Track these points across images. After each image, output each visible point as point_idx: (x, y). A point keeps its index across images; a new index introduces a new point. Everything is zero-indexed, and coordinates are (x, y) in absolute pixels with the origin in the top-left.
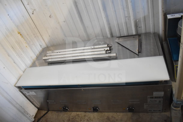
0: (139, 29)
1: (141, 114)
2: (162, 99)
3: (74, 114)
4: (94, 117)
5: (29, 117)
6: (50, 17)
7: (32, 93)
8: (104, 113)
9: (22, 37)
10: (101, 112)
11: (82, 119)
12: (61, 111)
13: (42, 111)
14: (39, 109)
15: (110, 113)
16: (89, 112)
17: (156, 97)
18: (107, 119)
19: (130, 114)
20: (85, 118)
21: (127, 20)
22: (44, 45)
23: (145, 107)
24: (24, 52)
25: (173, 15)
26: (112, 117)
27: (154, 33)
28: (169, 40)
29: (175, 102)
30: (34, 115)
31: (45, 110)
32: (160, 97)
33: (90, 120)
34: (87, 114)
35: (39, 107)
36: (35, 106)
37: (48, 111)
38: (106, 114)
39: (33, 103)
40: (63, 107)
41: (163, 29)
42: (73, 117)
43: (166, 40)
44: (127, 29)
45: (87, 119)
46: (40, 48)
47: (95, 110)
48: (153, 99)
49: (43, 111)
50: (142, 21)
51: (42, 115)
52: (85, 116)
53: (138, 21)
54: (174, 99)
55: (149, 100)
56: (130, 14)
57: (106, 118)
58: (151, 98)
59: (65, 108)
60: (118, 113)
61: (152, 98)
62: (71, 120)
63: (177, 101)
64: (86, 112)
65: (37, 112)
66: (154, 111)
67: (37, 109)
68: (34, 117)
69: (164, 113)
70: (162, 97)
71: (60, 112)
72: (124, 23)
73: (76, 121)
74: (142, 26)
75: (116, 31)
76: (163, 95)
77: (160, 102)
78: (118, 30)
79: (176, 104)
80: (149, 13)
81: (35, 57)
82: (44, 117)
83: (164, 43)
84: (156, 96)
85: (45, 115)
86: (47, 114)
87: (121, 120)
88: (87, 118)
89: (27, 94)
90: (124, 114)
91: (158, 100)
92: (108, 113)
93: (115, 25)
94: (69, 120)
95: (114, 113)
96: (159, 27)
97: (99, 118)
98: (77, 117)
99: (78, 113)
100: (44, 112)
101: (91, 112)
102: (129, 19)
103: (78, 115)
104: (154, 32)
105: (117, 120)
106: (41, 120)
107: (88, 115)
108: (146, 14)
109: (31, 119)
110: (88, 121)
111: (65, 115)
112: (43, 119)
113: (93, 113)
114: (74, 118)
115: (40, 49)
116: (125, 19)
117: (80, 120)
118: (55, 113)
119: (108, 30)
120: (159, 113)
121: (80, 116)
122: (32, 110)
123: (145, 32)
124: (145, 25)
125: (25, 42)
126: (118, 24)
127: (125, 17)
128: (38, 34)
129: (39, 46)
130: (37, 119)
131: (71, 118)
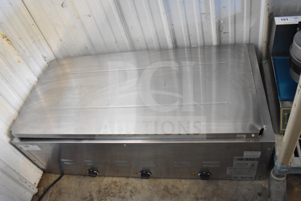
0: (223, 36)
1: (221, 183)
2: (257, 162)
3: (107, 180)
4: (143, 187)
5: (28, 187)
6: (62, 5)
7: (33, 147)
8: (159, 180)
9: (11, 44)
10: (154, 178)
11: (122, 189)
12: (85, 175)
13: (50, 175)
14: (46, 172)
15: (169, 180)
16: (135, 177)
17: (247, 159)
18: (164, 190)
19: (202, 182)
20: (127, 188)
21: (204, 20)
22: (51, 56)
23: (228, 172)
24: (15, 71)
25: (285, 18)
26: (173, 186)
27: (249, 45)
28: (274, 59)
29: (278, 168)
30: (37, 182)
31: (56, 174)
32: (254, 159)
33: (136, 191)
34: (131, 180)
35: (44, 168)
36: (38, 167)
37: (62, 174)
38: (164, 182)
39: (35, 162)
40: (89, 170)
41: (265, 39)
42: (106, 185)
43: (268, 57)
44: (203, 35)
45: (131, 191)
46: (44, 61)
47: (145, 175)
48: (242, 162)
49: (53, 175)
50: (230, 22)
51: (52, 182)
52: (127, 184)
53: (222, 22)
54: (276, 164)
55: (235, 162)
56: (209, 8)
57: (163, 188)
58: (239, 159)
59: (93, 171)
60: (183, 181)
61: (242, 159)
62: (103, 190)
63: (282, 168)
64: (128, 177)
65: (42, 177)
66: (242, 178)
67: (41, 172)
68: (36, 185)
69: (257, 182)
70: (258, 159)
71: (83, 176)
72: (198, 24)
73: (112, 193)
74: (230, 31)
75: (183, 37)
76: (259, 156)
77: (253, 165)
78: (187, 35)
79: (279, 172)
80: (243, 9)
81: (36, 79)
82: (55, 185)
83: (264, 62)
84: (248, 157)
85: (57, 183)
86: (60, 181)
87: (188, 192)
88: (129, 188)
89: (24, 149)
90: (193, 181)
91: (250, 163)
92: (165, 180)
93: (182, 26)
94: (100, 191)
95: (176, 180)
96: (258, 34)
97: (151, 188)
98: (113, 186)
99: (114, 179)
100: (54, 177)
101: (138, 178)
102: (208, 18)
103: (115, 182)
104: (248, 43)
105: (181, 192)
106: (50, 192)
107: (133, 183)
108: (238, 10)
109: (32, 190)
110: (133, 192)
111: (93, 183)
112: (54, 190)
113: (140, 179)
114: (107, 188)
115: (43, 64)
116: (201, 18)
117: (118, 191)
118: (74, 178)
119: (169, 34)
120: (250, 182)
121: (119, 184)
122: (34, 175)
123: (233, 43)
124: (235, 30)
125: (16, 52)
126: (187, 24)
127: (201, 14)
128: (40, 37)
129: (42, 58)
130: (42, 189)
131: (103, 187)
